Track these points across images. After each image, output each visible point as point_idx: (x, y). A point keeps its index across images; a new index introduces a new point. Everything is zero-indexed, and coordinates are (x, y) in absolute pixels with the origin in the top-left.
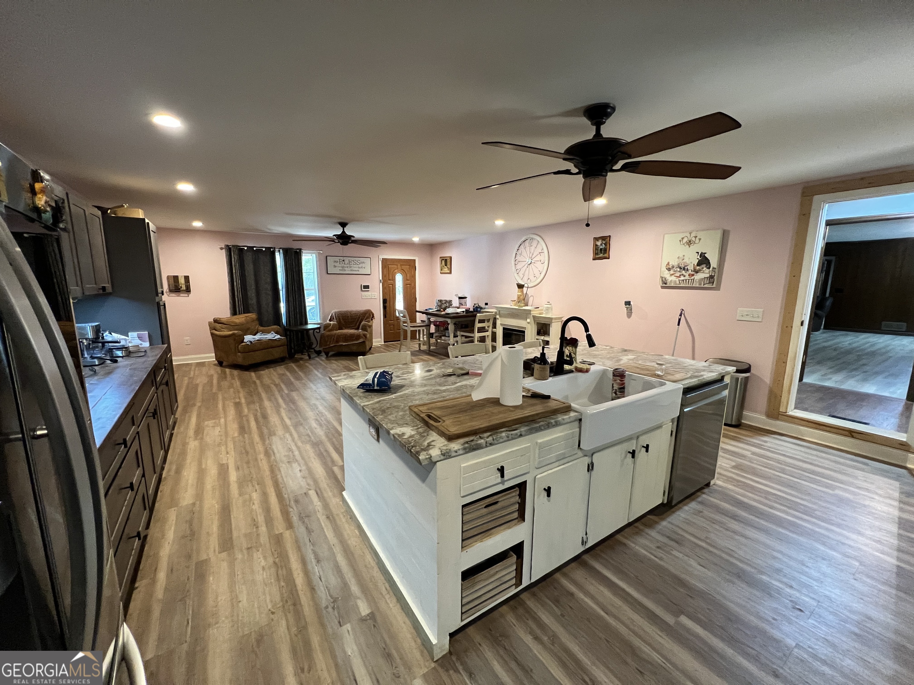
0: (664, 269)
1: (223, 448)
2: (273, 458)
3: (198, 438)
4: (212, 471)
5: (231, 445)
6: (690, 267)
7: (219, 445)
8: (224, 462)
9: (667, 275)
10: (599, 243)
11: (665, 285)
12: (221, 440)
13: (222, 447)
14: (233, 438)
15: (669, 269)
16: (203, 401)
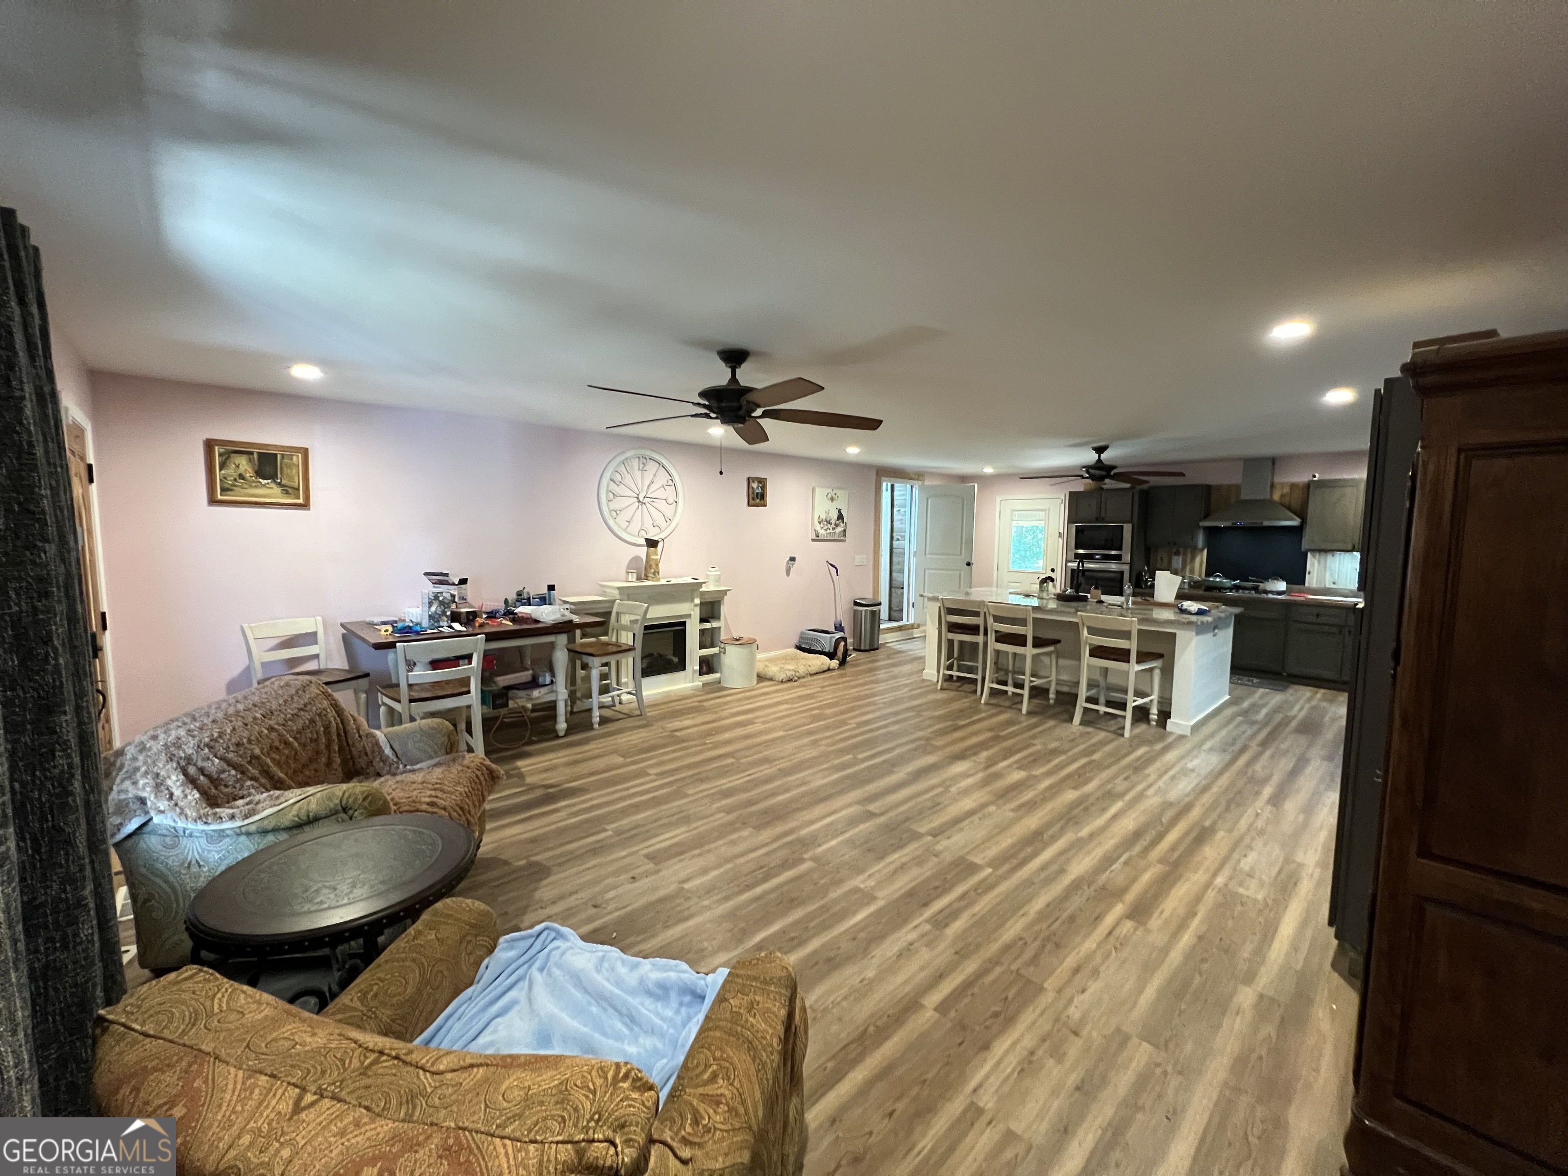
0: (816, 521)
1: (1260, 824)
2: (1204, 782)
3: (1293, 866)
4: (1291, 806)
5: (1243, 824)
6: (833, 522)
7: (1261, 833)
8: (1269, 808)
9: (818, 527)
10: (755, 485)
11: (817, 539)
12: (1253, 839)
13: (1259, 826)
14: (1230, 831)
15: (820, 523)
16: (1222, 1006)
